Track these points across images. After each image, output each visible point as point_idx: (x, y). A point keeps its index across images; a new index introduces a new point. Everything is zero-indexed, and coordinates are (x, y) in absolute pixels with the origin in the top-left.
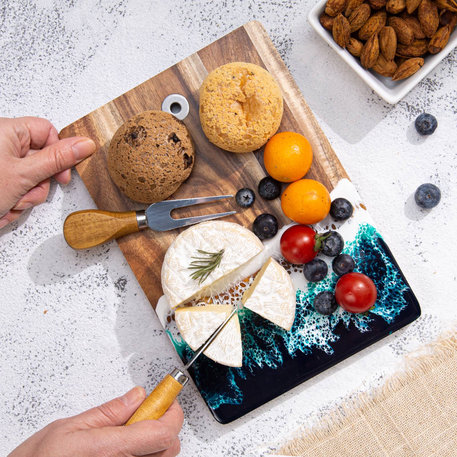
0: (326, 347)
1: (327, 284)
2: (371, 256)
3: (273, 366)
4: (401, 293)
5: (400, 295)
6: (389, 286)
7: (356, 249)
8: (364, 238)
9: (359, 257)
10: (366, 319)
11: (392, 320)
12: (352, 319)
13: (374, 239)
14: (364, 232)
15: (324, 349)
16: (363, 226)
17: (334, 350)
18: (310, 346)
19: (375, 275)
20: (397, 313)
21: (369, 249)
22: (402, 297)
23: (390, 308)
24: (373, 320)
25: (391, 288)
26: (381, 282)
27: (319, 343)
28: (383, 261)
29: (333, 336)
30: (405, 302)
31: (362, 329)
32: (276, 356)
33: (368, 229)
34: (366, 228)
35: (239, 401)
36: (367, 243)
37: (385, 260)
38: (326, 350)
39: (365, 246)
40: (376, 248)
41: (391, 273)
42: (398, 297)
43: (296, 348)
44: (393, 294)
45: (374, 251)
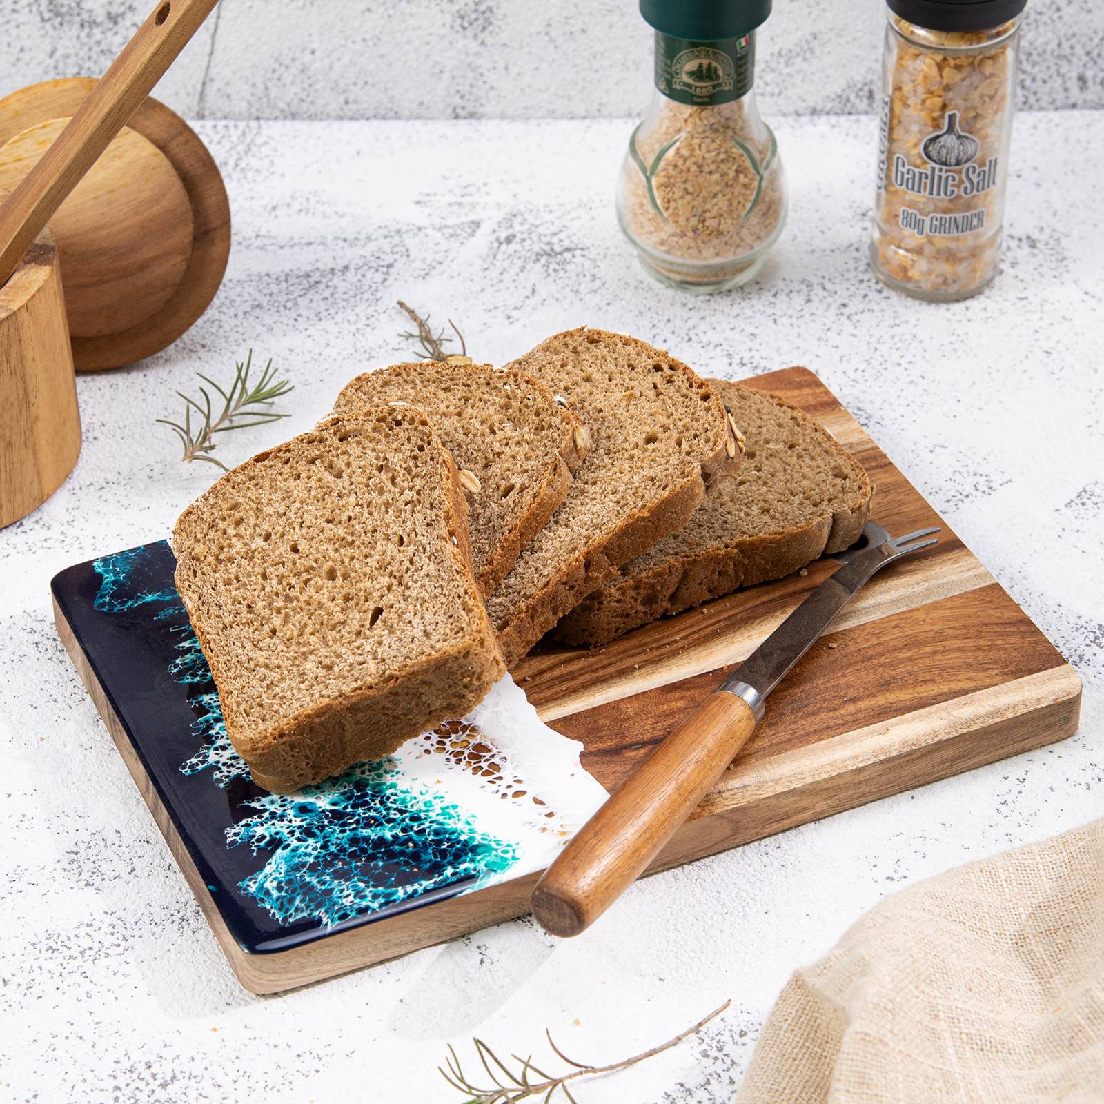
0: (203, 762)
1: (367, 773)
2: (430, 861)
3: (177, 665)
4: (316, 913)
5: (312, 910)
6: (342, 891)
7: (453, 833)
8: (479, 850)
9: (431, 838)
10: (259, 840)
11: (245, 890)
12: (266, 815)
13: (475, 870)
14: (496, 850)
15: (196, 757)
16: (514, 851)
17: (190, 776)
18: (212, 732)
19: (376, 865)
20: (262, 900)
21: (450, 858)
22: (305, 914)
23: (279, 888)
24: (255, 854)
25: (335, 894)
26: (356, 875)
27: (216, 749)
28: (412, 883)
29: (227, 777)
30: (291, 920)
31: (233, 831)
32: (200, 673)
33: (506, 859)
34: (508, 856)
35: (103, 605)
36: (467, 854)
37: (414, 888)
38: (194, 761)
39: (458, 849)
40: (449, 871)
41: (375, 897)
42: (308, 907)
43: (212, 707)
44: (317, 897)
45: (444, 866)
